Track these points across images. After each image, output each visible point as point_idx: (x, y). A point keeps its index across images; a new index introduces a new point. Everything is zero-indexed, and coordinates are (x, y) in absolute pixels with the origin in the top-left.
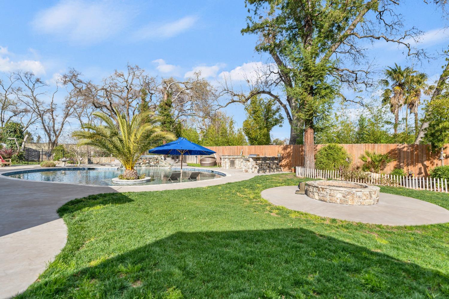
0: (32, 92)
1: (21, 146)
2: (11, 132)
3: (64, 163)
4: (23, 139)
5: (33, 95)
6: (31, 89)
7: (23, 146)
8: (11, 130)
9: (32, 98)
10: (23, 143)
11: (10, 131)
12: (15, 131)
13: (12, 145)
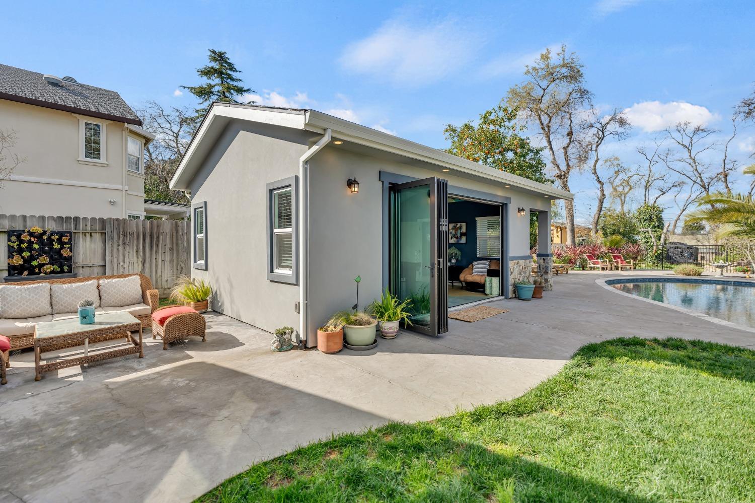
0: (690, 151)
1: (659, 240)
2: (646, 220)
3: (719, 270)
4: (662, 229)
5: (690, 156)
6: (687, 147)
7: (662, 240)
8: (645, 218)
9: (691, 161)
10: (663, 236)
11: (643, 218)
12: (651, 219)
13: (647, 239)
